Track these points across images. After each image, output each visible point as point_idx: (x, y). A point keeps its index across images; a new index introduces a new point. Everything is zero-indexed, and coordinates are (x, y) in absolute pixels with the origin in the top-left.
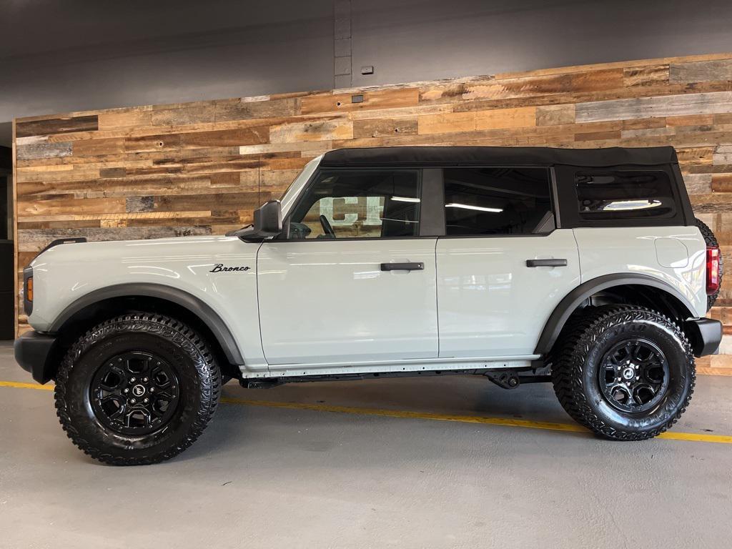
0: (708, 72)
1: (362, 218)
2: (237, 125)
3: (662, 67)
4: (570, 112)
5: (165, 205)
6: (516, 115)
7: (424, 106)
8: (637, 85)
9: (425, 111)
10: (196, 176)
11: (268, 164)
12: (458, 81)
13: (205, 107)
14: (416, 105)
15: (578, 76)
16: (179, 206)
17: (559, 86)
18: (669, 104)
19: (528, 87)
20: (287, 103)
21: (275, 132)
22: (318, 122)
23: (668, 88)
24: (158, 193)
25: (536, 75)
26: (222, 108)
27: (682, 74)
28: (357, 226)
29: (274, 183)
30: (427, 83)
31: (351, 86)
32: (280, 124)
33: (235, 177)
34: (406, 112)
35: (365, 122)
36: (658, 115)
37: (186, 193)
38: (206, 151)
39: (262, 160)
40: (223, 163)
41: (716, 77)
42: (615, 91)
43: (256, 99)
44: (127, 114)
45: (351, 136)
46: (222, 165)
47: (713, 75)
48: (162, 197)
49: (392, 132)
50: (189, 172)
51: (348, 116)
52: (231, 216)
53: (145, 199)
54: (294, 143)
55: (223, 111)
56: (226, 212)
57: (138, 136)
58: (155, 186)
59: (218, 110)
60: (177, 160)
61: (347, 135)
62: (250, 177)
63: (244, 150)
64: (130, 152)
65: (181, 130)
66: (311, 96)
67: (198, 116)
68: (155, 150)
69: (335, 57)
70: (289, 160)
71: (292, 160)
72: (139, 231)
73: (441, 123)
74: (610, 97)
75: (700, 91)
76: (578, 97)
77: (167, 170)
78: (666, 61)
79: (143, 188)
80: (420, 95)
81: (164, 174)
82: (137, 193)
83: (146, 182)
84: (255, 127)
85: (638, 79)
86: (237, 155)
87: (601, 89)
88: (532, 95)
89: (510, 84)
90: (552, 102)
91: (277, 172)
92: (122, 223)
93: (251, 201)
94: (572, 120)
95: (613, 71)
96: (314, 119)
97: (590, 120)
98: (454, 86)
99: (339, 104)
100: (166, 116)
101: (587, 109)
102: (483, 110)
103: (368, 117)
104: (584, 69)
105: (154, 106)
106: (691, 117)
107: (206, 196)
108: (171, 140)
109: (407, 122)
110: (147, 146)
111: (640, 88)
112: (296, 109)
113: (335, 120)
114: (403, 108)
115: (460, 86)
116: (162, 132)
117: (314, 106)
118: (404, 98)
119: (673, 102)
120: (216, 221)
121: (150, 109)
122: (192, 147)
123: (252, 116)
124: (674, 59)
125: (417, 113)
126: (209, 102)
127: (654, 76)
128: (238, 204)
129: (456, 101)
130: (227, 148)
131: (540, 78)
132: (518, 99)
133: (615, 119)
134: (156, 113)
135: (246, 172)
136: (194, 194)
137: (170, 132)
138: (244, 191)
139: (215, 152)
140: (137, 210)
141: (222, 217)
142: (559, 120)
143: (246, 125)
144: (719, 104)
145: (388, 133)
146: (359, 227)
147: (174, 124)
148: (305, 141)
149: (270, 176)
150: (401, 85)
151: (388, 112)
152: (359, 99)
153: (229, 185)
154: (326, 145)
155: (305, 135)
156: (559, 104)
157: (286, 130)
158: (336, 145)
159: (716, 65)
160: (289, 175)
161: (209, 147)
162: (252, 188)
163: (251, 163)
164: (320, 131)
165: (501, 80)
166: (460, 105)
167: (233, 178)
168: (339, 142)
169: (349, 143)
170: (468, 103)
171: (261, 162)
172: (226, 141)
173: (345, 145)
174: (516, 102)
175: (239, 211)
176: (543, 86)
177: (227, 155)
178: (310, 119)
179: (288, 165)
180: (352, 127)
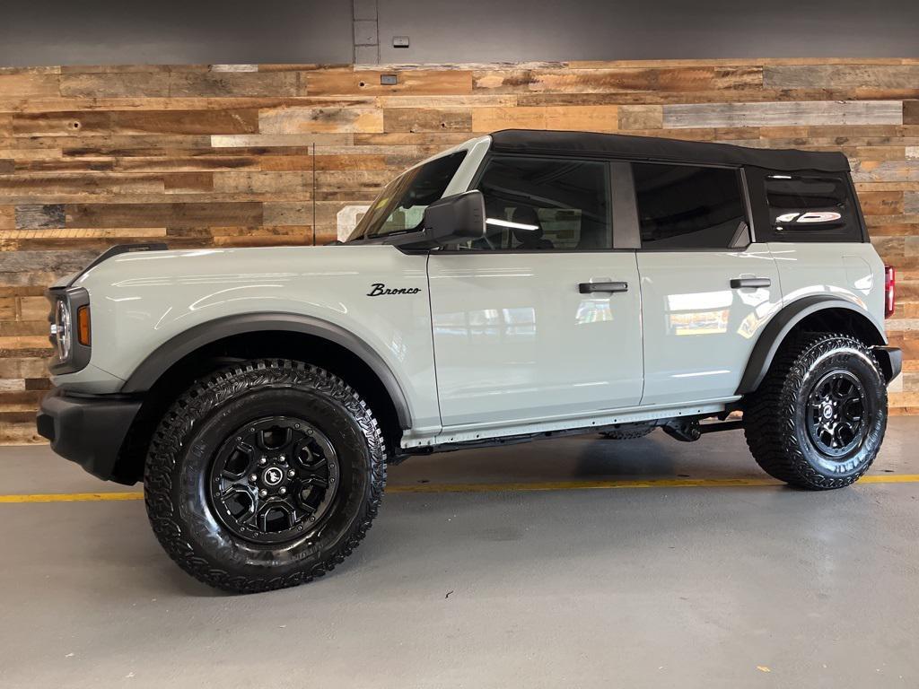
0: (803, 78)
2: (205, 104)
3: (755, 69)
4: (656, 114)
5: (84, 218)
6: (595, 115)
7: (480, 96)
8: (728, 88)
9: (481, 101)
10: (141, 175)
11: (257, 163)
12: (522, 66)
13: (151, 73)
14: (470, 93)
15: (665, 72)
16: (112, 219)
17: (644, 82)
18: (763, 112)
19: (608, 80)
20: (285, 78)
21: (267, 118)
22: (332, 108)
23: (762, 94)
24: (71, 200)
25: (617, 67)
26: (181, 78)
27: (777, 79)
29: (268, 189)
30: (482, 66)
31: (379, 62)
32: (275, 106)
33: (205, 179)
34: (456, 101)
35: (400, 112)
36: (751, 124)
37: (122, 201)
38: (154, 139)
39: (250, 157)
40: (184, 158)
41: (811, 84)
42: (705, 94)
43: (236, 69)
44: (15, 78)
45: (380, 129)
46: (184, 161)
47: (809, 81)
48: (80, 206)
49: (437, 127)
50: (126, 168)
51: (375, 102)
52: (199, 236)
53: (48, 209)
54: (297, 135)
55: (185, 82)
56: (190, 230)
57: (35, 111)
58: (68, 189)
59: (173, 79)
60: (104, 150)
61: (375, 127)
62: (230, 180)
63: (218, 141)
64: (21, 135)
65: (112, 105)
66: (322, 70)
67: (142, 86)
68: (66, 134)
69: (354, 20)
70: (289, 158)
71: (295, 158)
72: (40, 257)
73: (501, 118)
74: (700, 100)
75: (795, 99)
76: (666, 97)
77: (88, 165)
78: (760, 62)
79: (45, 192)
80: (474, 81)
81: (81, 171)
82: (36, 199)
83: (50, 182)
84: (236, 109)
85: (731, 80)
86: (208, 148)
87: (690, 89)
88: (612, 91)
89: (587, 75)
90: (637, 102)
91: (272, 174)
92: (8, 245)
93: (231, 214)
94: (659, 125)
95: (703, 69)
96: (326, 103)
97: (679, 126)
98: (517, 72)
99: (362, 85)
100: (84, 83)
101: (676, 112)
102: (555, 105)
103: (403, 105)
104: (672, 64)
105: (63, 68)
106: (785, 129)
107: (156, 207)
108: (94, 120)
109: (458, 115)
110: (52, 128)
111: (733, 92)
112: (299, 87)
113: (358, 106)
114: (452, 97)
115: (525, 73)
116: (78, 107)
117: (327, 85)
118: (453, 83)
119: (766, 110)
120: (175, 243)
121: (57, 71)
122: (131, 133)
123: (229, 93)
124: (768, 60)
125: (470, 103)
126: (158, 66)
127: (748, 79)
128: (210, 219)
129: (520, 92)
130: (190, 137)
131: (622, 71)
132: (596, 94)
133: (706, 126)
134: (66, 79)
135: (222, 173)
136: (136, 202)
137: (91, 107)
138: (220, 200)
139: (170, 142)
140: (36, 225)
141: (184, 237)
142: (645, 123)
143: (221, 105)
144: (814, 115)
145: (432, 127)
147: (99, 96)
148: (313, 133)
149: (260, 179)
150: (449, 66)
151: (432, 100)
152: (391, 80)
153: (196, 190)
154: (344, 139)
155: (313, 125)
156: (644, 104)
157: (284, 116)
158: (359, 140)
159: (811, 70)
160: (290, 178)
161: (160, 134)
162: (232, 196)
163: (230, 160)
164: (335, 120)
165: (576, 70)
166: (525, 98)
167: (202, 182)
168: (364, 136)
169: (378, 139)
170: (535, 96)
171: (247, 159)
172: (188, 127)
173: (372, 141)
174: (594, 99)
175: (212, 228)
176: (625, 80)
177: (191, 147)
178: (320, 102)
179: (289, 164)
180: (382, 117)
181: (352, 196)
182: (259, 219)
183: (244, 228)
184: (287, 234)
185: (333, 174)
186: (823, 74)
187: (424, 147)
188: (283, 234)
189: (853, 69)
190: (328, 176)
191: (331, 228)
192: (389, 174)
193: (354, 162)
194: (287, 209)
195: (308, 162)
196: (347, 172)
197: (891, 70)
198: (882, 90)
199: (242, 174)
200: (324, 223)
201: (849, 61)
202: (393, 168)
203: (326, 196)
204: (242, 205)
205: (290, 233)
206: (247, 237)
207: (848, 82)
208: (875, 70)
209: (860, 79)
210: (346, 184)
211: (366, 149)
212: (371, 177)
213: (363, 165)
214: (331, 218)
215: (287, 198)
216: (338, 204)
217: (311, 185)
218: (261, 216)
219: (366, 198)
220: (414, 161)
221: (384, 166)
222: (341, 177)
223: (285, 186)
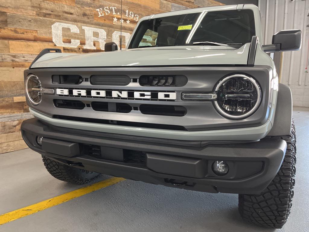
0: (202, 4)
1: (83, 43)
4: (169, 6)
6: (153, 1)
23: (193, 6)
27: (197, 2)
28: (79, 49)
29: (10, 5)
76: (172, 0)
94: (170, 10)
101: (174, 6)
111: (187, 3)
142: (166, 8)
146: (81, 50)
156: (166, 1)
181: (59, 17)
182: (5, 23)
184: (23, 33)
185: (49, 3)
188: (21, 33)
189: (212, 3)
190: (46, 4)
191: (49, 33)
192: (77, 9)
194: (23, 19)
196: (56, 3)
200: (45, 30)
202: (79, 6)
203: (45, 15)
205: (25, 33)
210: (56, 10)
212: (68, 9)
213: (64, 2)
214: (49, 27)
215: (22, 12)
216: (52, 20)
217: (36, 7)
218: (6, 21)
219: (66, 19)
220: (89, 5)
221: (74, 5)
222: (53, 6)
223: (20, 5)
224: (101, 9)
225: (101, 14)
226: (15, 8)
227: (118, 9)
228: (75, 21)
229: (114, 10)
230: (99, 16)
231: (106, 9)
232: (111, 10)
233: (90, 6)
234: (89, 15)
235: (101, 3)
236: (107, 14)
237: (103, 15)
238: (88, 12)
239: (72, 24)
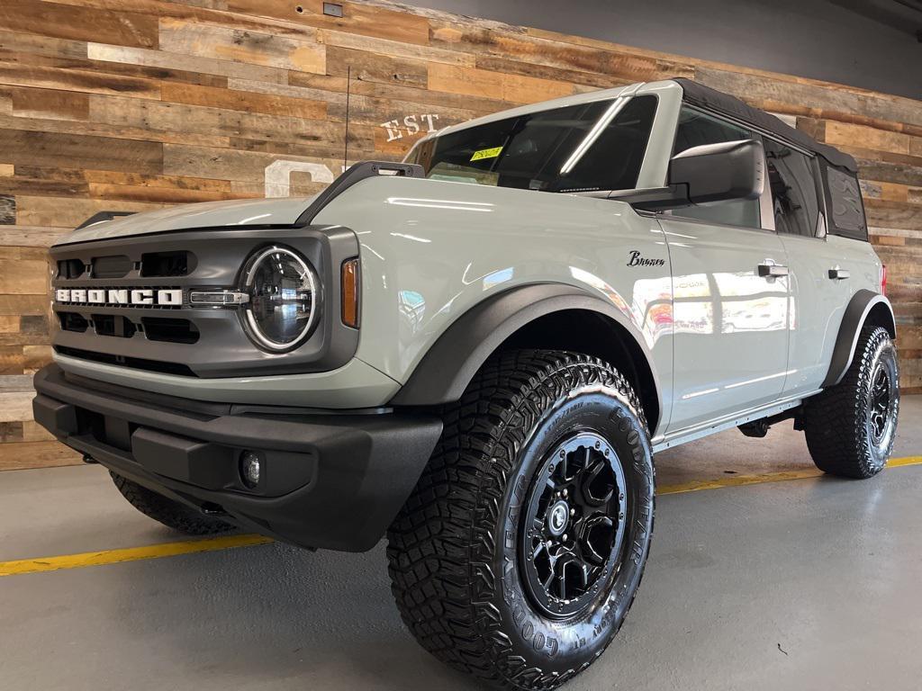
3: (689, 68)
6: (552, 90)
7: (436, 49)
9: (438, 56)
11: (156, 89)
12: (481, 23)
14: (425, 44)
15: (616, 56)
17: (596, 63)
19: (565, 54)
21: (171, 30)
22: (260, 32)
25: (573, 42)
29: (171, 126)
30: (441, 15)
32: (182, 17)
33: (76, 102)
34: (410, 50)
35: (346, 52)
39: (146, 80)
40: (44, 68)
45: (322, 70)
46: (45, 72)
49: (389, 78)
51: (316, 35)
52: (66, 180)
54: (212, 60)
56: (52, 171)
61: (315, 66)
62: (114, 108)
63: (97, 52)
70: (202, 89)
71: (210, 90)
73: (458, 78)
78: (693, 62)
80: (430, 30)
84: (126, 12)
85: (670, 75)
86: (82, 59)
88: (567, 67)
89: (545, 46)
90: (590, 82)
91: (177, 107)
93: (116, 154)
95: (648, 59)
96: (253, 24)
98: (477, 29)
99: (300, 10)
102: (514, 74)
103: (349, 44)
104: (621, 49)
109: (412, 67)
113: (294, 36)
114: (406, 44)
115: (484, 32)
118: (407, 28)
120: (26, 187)
124: (699, 61)
125: (427, 56)
128: (85, 157)
129: (479, 52)
130: (56, 41)
131: (577, 47)
132: (553, 68)
135: (102, 96)
138: (99, 133)
139: (24, 44)
141: (42, 181)
145: (382, 77)
148: (235, 60)
149: (161, 111)
150: (403, 7)
151: (384, 44)
152: (337, 11)
153: (60, 115)
154: (276, 75)
155: (235, 50)
156: (596, 86)
157: (194, 32)
158: (294, 80)
159: (732, 77)
160: (201, 115)
161: (8, 30)
162: (118, 129)
163: (116, 80)
164: (265, 49)
165: (533, 38)
166: (485, 59)
167: (73, 105)
168: (301, 75)
169: (319, 82)
170: (492, 59)
171: (141, 82)
172: (52, 26)
173: (311, 82)
174: (550, 73)
175: (86, 171)
176: (580, 58)
177: (56, 54)
178: (245, 22)
179: (201, 97)
180: (324, 54)
181: (285, 148)
182: (158, 166)
183: (135, 175)
184: (198, 188)
185: (261, 117)
186: (739, 82)
187: (374, 99)
188: (193, 188)
189: (763, 81)
190: (255, 120)
191: (257, 186)
192: (332, 126)
193: (288, 106)
194: (199, 156)
195: (227, 98)
196: (278, 117)
197: (789, 87)
198: (782, 104)
199: (133, 101)
200: (249, 180)
201: (760, 73)
202: (336, 119)
203: (251, 145)
204: (134, 145)
205: (202, 188)
206: (140, 188)
207: (758, 93)
208: (778, 84)
209: (767, 92)
210: (278, 133)
211: (304, 92)
212: (309, 128)
213: (300, 112)
214: (257, 173)
215: (198, 141)
216: (266, 156)
217: (232, 128)
218: (161, 162)
219: (303, 152)
220: (362, 115)
221: (325, 116)
222: (271, 123)
223: (195, 125)
224: (396, 121)
225: (396, 134)
226: (182, 132)
227: (442, 119)
228: (323, 155)
229: (430, 122)
230: (389, 140)
231: (410, 120)
232: (424, 124)
233: (364, 118)
234: (361, 139)
235: (396, 108)
236: (410, 133)
237: (400, 136)
238: (358, 132)
239: (318, 162)
